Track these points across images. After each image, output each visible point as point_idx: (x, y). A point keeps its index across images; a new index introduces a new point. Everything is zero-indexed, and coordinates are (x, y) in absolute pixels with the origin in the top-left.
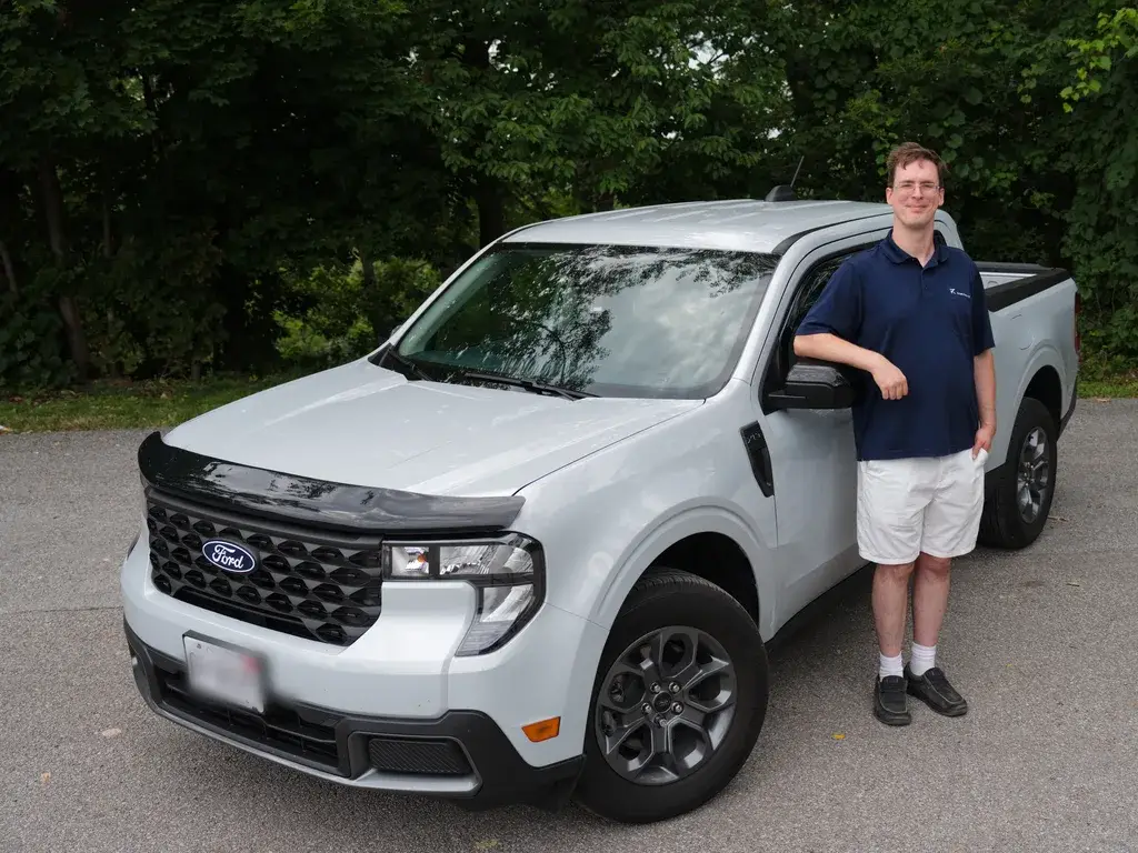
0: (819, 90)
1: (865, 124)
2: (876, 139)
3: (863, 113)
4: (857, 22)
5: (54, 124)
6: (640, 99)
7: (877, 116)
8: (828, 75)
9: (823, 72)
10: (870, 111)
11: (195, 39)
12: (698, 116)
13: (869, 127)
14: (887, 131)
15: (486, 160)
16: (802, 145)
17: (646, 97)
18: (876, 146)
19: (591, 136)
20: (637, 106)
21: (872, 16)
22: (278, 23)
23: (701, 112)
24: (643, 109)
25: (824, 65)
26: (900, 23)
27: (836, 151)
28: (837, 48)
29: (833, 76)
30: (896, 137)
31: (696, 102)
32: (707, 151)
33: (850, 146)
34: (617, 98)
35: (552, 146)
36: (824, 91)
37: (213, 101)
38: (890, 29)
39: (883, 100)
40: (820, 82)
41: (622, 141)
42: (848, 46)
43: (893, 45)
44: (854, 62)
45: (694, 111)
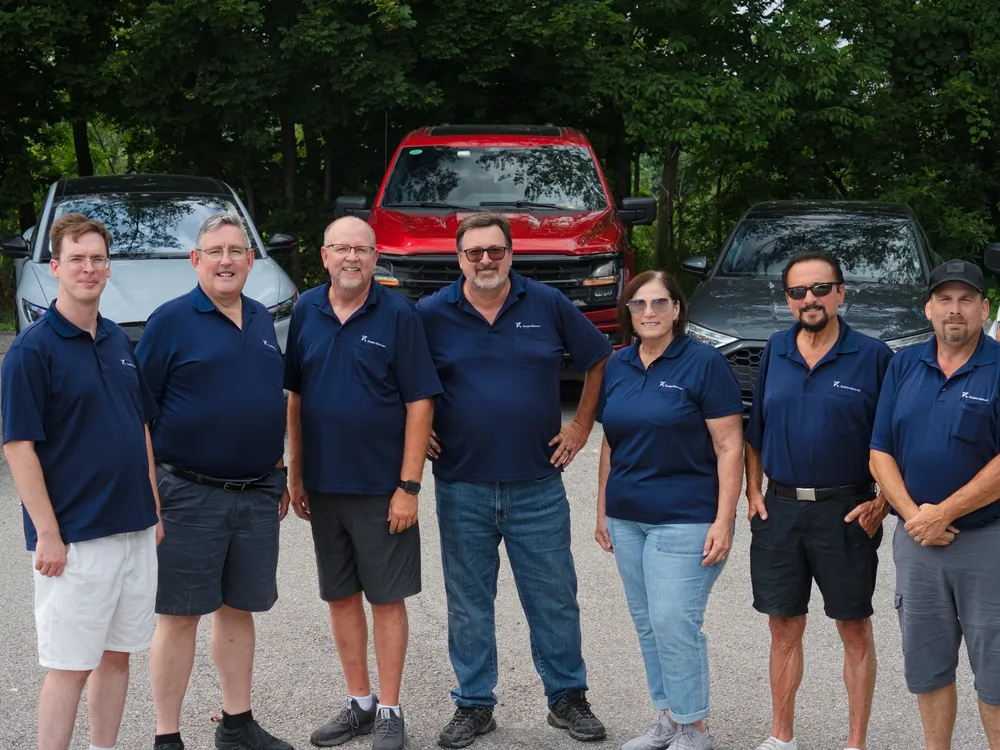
0: (919, 67)
1: (960, 100)
2: (970, 113)
3: (960, 92)
4: (954, 12)
5: (379, 100)
6: (779, 78)
7: (971, 94)
8: (926, 53)
9: (923, 52)
10: (965, 90)
11: (473, 40)
12: (826, 91)
13: (964, 104)
14: (979, 106)
15: (659, 127)
16: (904, 113)
17: (785, 77)
18: (969, 120)
19: (741, 108)
20: (778, 84)
21: (967, 7)
22: (537, 30)
23: (829, 87)
24: (782, 87)
25: (923, 46)
26: (991, 12)
27: (934, 121)
28: (935, 32)
29: (931, 55)
30: (987, 113)
31: (825, 80)
32: (831, 119)
33: (944, 117)
34: (757, 76)
35: (711, 117)
36: (924, 67)
37: (480, 83)
38: (983, 18)
39: (975, 80)
40: (919, 61)
41: (765, 111)
42: (945, 31)
43: (985, 32)
44: (950, 44)
45: (824, 86)
